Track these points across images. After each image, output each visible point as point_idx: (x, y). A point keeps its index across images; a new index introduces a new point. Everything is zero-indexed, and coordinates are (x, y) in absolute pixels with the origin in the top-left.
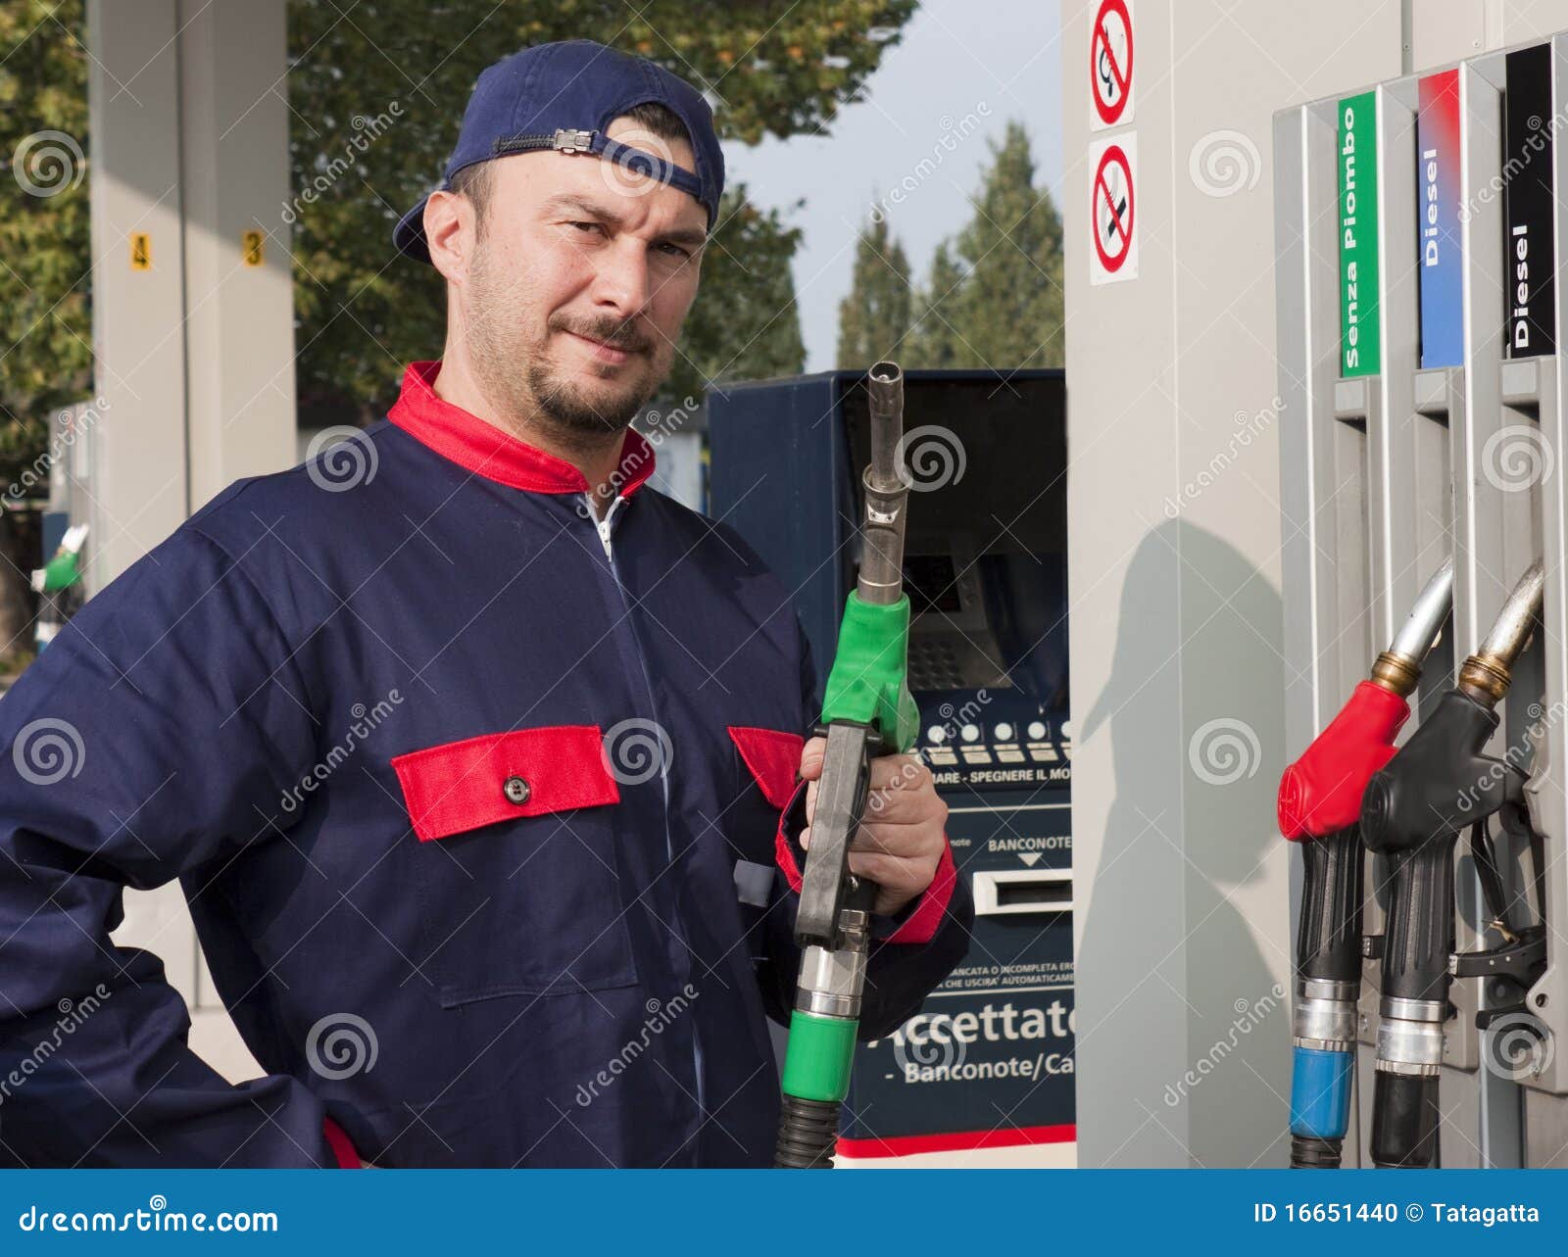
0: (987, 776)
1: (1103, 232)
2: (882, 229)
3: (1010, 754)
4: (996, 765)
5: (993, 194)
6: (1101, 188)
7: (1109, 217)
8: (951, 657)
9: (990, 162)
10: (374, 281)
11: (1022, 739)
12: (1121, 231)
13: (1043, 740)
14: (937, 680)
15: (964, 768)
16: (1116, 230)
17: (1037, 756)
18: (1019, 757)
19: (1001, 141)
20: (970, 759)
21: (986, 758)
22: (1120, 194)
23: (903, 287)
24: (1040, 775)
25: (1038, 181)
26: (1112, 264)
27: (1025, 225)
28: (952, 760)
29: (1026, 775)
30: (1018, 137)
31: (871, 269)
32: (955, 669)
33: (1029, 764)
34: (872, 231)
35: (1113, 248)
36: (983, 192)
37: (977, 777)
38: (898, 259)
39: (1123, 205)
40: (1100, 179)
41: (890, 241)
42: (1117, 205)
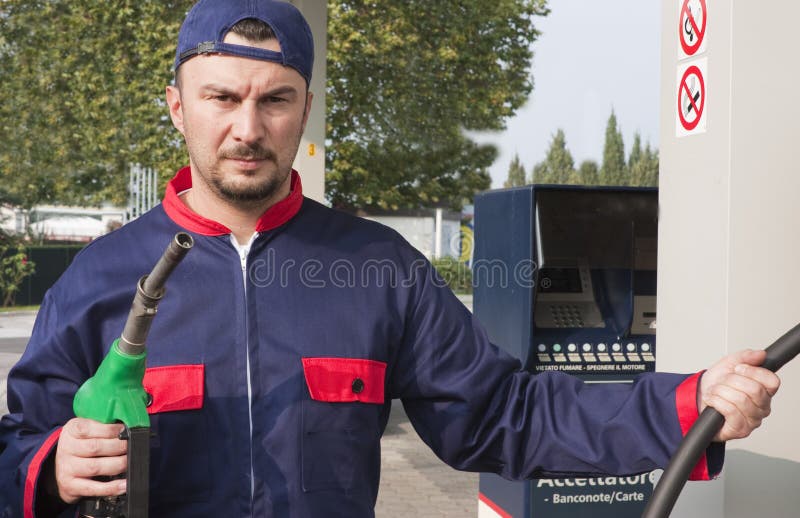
0: (594, 367)
1: (684, 110)
2: (517, 160)
3: (605, 358)
4: (598, 363)
5: (552, 151)
6: (684, 89)
7: (689, 102)
8: (578, 313)
9: (552, 141)
10: (360, 170)
11: (610, 351)
12: (696, 109)
13: (619, 351)
14: (573, 323)
15: (584, 363)
16: (693, 109)
17: (617, 359)
18: (609, 359)
19: (556, 134)
20: (587, 359)
21: (594, 359)
22: (696, 88)
23: (523, 178)
24: (618, 368)
25: (566, 147)
26: (689, 126)
27: (562, 160)
28: (579, 359)
29: (612, 367)
30: (561, 133)
31: (514, 173)
32: (579, 318)
33: (613, 362)
34: (514, 160)
35: (691, 117)
36: (549, 150)
37: (589, 368)
38: (522, 170)
39: (697, 96)
40: (683, 83)
41: (520, 164)
42: (693, 96)
